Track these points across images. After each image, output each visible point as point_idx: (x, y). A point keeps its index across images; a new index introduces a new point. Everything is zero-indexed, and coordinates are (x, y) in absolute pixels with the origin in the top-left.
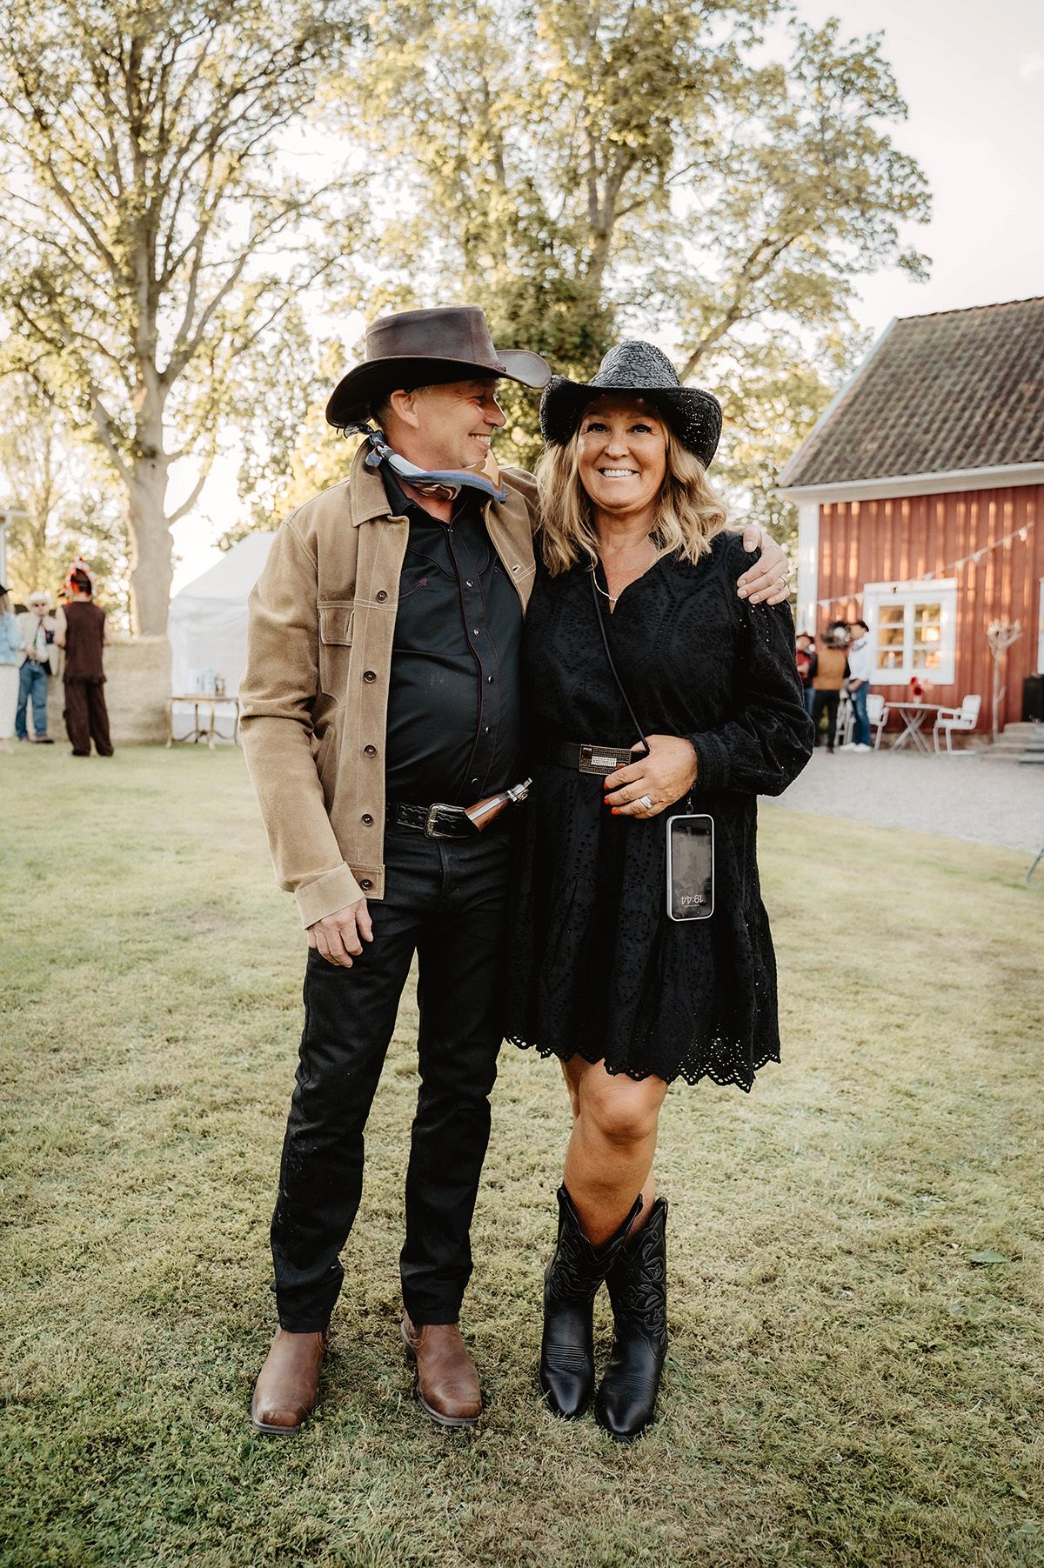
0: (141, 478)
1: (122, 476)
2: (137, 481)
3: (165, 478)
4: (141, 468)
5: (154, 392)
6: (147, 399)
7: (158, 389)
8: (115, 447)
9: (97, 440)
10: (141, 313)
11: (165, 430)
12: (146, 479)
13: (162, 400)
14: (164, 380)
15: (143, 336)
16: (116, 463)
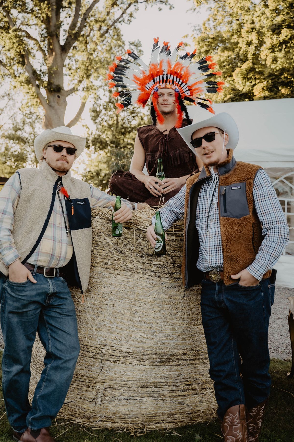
0: (53, 104)
1: (41, 103)
2: (50, 105)
3: (65, 103)
4: (51, 98)
5: (59, 56)
6: (55, 60)
7: (61, 54)
8: (38, 86)
9: (28, 82)
10: (52, 9)
11: (65, 77)
12: (54, 104)
13: (63, 60)
14: (64, 49)
15: (53, 22)
16: (38, 96)
